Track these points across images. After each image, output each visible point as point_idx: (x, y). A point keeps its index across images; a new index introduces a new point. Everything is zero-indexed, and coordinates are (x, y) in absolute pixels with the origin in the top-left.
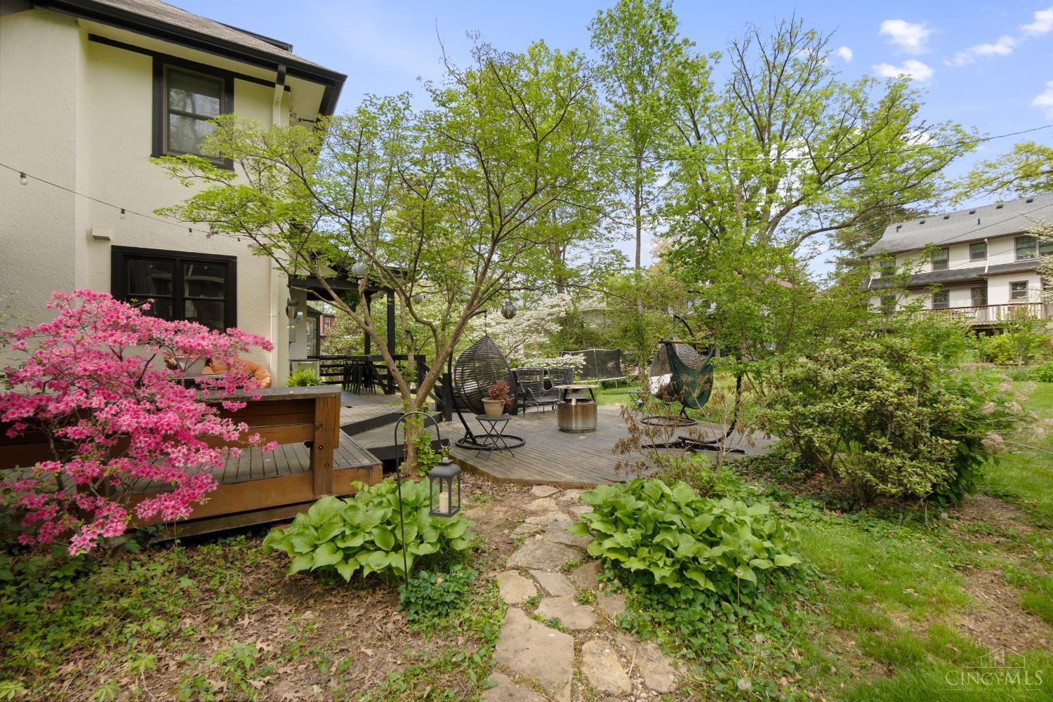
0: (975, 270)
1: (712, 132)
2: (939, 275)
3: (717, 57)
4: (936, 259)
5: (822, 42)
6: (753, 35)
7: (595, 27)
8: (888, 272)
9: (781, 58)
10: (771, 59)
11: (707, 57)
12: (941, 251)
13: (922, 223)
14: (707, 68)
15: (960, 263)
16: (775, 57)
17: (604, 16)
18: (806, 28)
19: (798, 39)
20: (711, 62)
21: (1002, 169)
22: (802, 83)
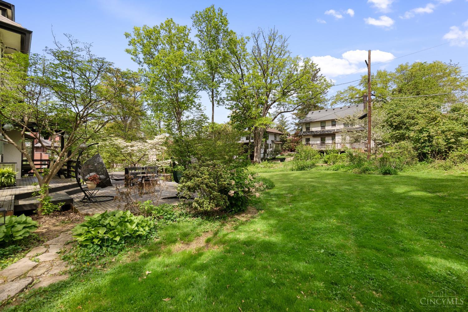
0: (333, 130)
1: (247, 69)
2: (323, 131)
3: (248, 39)
4: (322, 125)
5: (286, 40)
6: (261, 33)
7: (194, 18)
8: (308, 129)
9: (271, 44)
10: (268, 43)
11: (245, 37)
12: (323, 123)
13: (319, 112)
14: (245, 42)
15: (329, 128)
16: (269, 42)
17: (198, 14)
18: (279, 34)
19: (276, 37)
20: (246, 40)
21: (345, 95)
22: (279, 54)
